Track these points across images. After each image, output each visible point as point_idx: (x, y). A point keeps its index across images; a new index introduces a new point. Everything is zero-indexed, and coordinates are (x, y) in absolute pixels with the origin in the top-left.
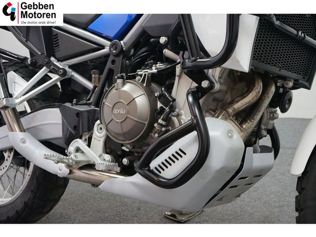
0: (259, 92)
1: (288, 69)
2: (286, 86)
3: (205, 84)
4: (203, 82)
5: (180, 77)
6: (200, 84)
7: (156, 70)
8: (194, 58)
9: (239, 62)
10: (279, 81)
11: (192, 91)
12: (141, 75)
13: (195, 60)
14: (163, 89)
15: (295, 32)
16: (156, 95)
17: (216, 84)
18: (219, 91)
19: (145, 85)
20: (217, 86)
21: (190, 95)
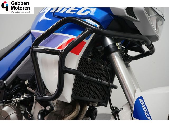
0: (78, 111)
1: (94, 97)
2: (94, 106)
3: (48, 108)
4: (47, 107)
5: (36, 103)
6: (45, 108)
7: (23, 99)
8: (41, 95)
9: (65, 98)
10: (90, 103)
11: (41, 112)
12: (14, 101)
13: (42, 96)
14: (26, 109)
15: (96, 79)
16: (22, 113)
17: (54, 108)
18: (56, 111)
19: (16, 107)
20: (55, 109)
21: (40, 114)
